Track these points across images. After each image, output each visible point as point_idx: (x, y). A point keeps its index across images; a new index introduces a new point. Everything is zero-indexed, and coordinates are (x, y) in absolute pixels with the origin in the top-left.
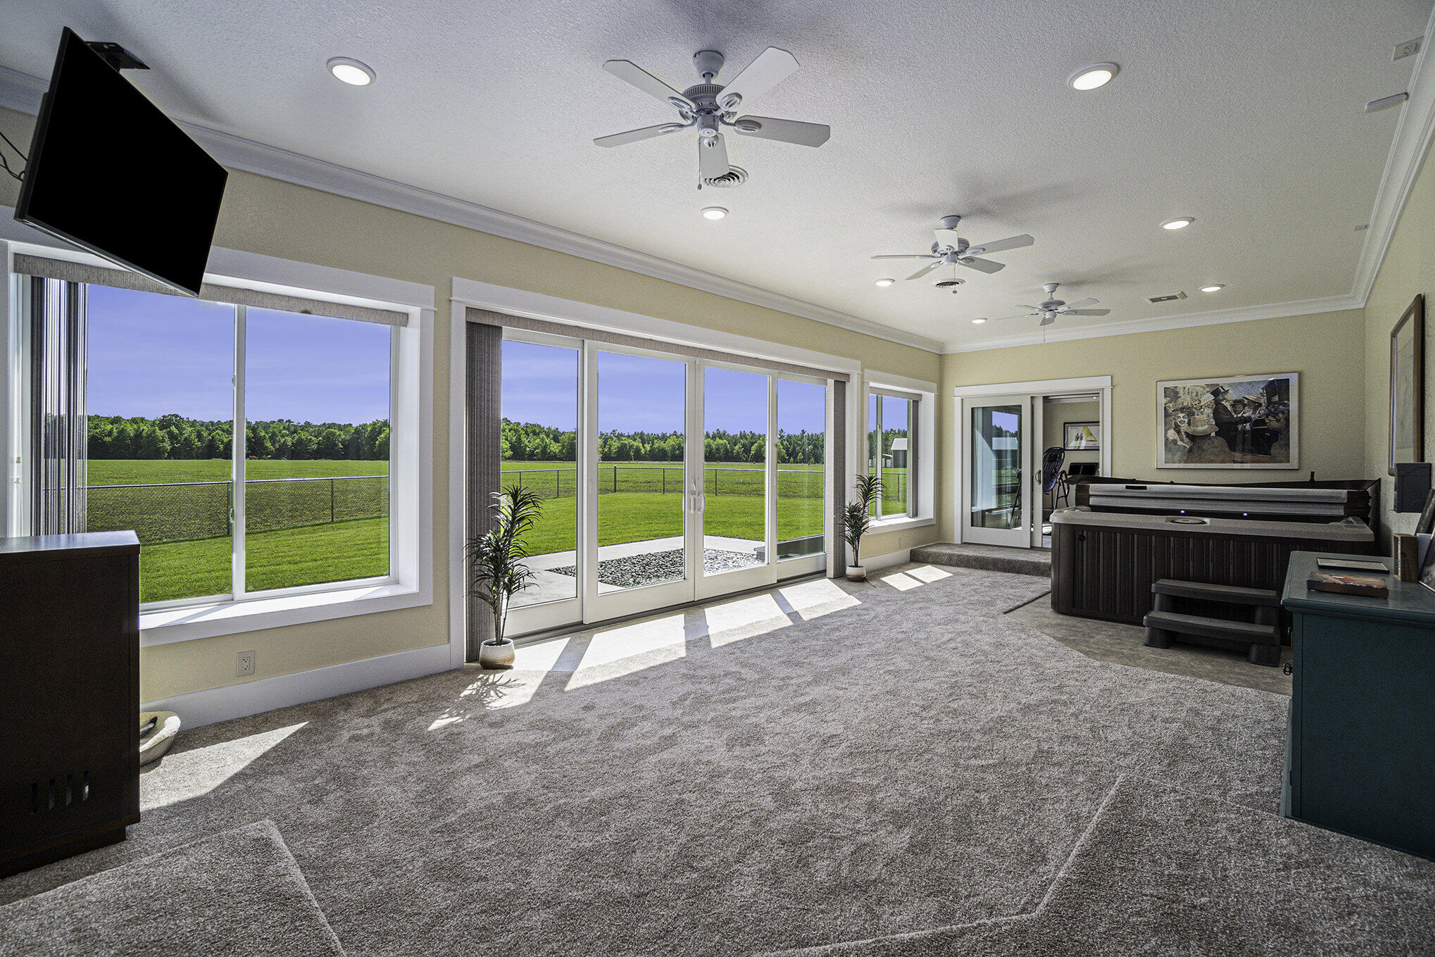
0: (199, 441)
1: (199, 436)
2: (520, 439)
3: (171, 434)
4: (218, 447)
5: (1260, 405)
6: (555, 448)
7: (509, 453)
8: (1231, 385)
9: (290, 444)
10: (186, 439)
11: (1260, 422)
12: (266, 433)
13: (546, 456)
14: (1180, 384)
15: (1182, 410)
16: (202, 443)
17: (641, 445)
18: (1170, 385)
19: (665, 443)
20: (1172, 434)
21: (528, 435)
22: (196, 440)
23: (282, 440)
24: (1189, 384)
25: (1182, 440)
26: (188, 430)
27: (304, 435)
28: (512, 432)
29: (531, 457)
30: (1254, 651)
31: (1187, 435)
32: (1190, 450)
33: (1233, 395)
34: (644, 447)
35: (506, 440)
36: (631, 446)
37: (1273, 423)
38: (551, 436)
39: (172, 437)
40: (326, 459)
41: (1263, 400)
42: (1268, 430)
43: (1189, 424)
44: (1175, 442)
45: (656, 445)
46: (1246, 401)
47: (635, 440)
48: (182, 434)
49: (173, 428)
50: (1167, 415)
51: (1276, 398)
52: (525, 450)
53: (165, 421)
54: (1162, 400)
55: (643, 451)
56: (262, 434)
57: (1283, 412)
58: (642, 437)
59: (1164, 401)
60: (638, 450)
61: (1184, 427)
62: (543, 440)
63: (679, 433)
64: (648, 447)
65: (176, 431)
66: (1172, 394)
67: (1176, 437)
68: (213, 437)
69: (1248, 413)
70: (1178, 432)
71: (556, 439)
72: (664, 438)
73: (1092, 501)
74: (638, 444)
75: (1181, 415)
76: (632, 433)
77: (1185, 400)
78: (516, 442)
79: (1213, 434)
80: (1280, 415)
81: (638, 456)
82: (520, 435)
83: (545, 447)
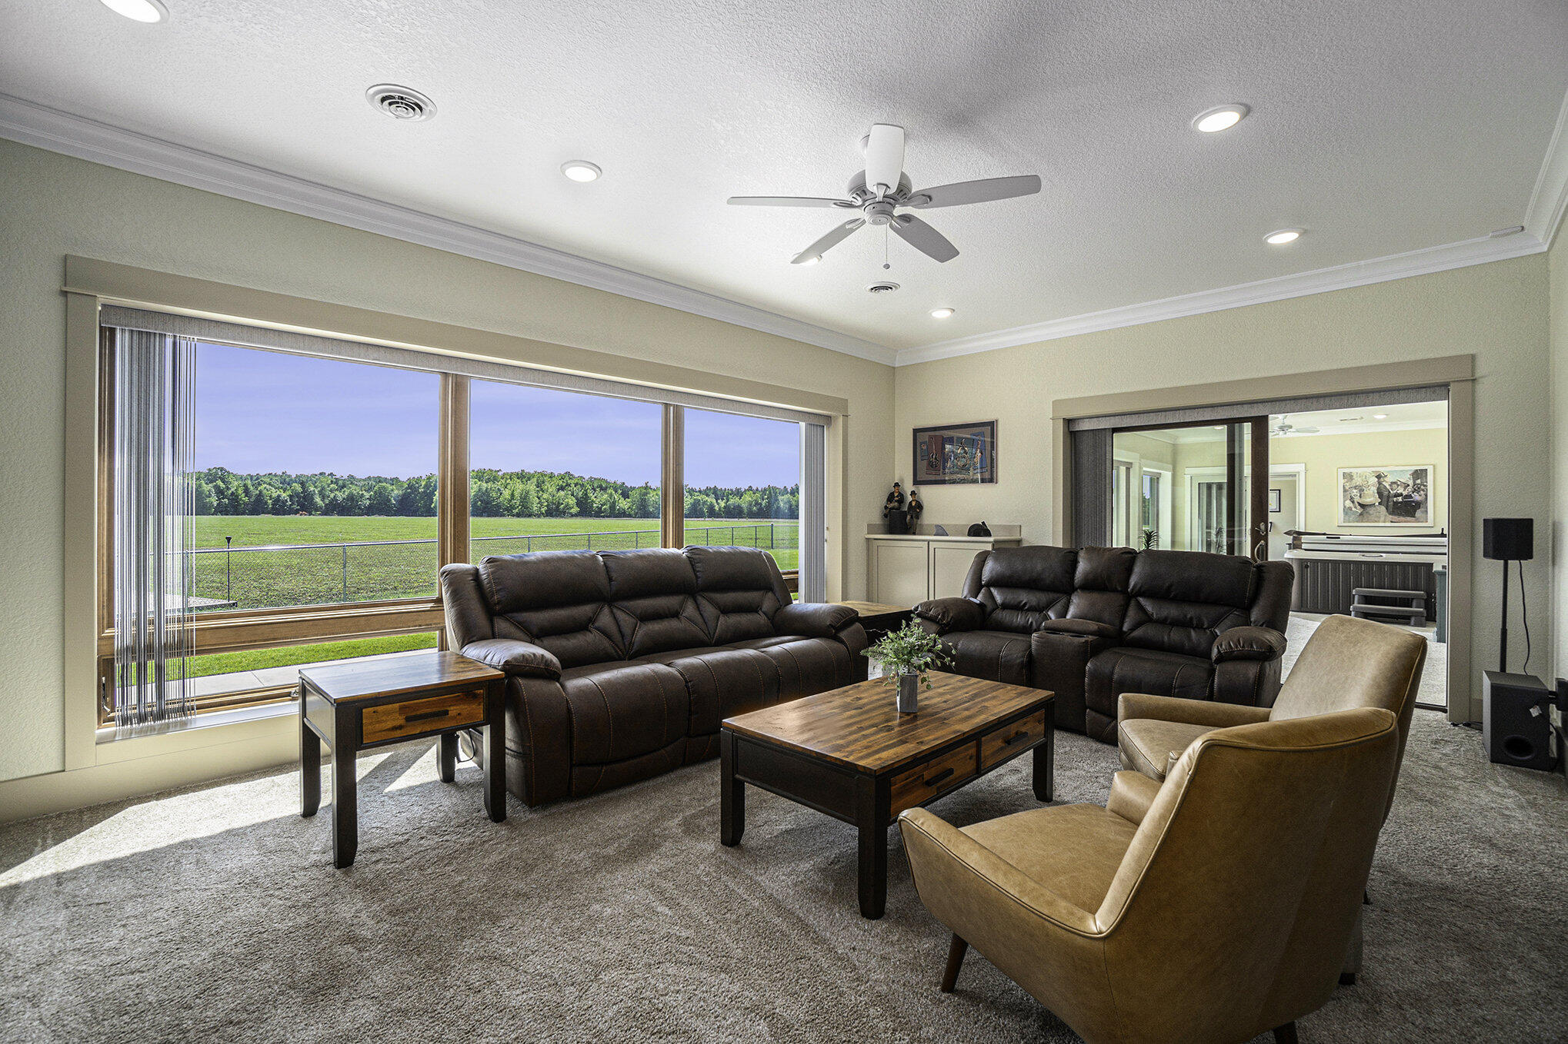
0: (246, 496)
1: (247, 491)
2: (586, 494)
3: (217, 487)
4: (266, 503)
5: (1408, 485)
6: (623, 504)
7: (575, 510)
8: (1388, 472)
9: (340, 499)
10: (233, 493)
11: (1407, 496)
12: (315, 487)
13: (615, 513)
14: (1354, 471)
15: (1355, 488)
16: (250, 498)
17: (714, 501)
18: (1347, 471)
19: (740, 498)
20: (1348, 503)
21: (595, 490)
22: (243, 495)
23: (332, 496)
24: (1360, 470)
25: (1355, 507)
26: (234, 485)
27: (355, 490)
28: (579, 486)
29: (599, 514)
30: (1413, 619)
31: (1360, 504)
32: (1361, 514)
33: (1390, 479)
34: (718, 504)
35: (572, 495)
36: (705, 503)
37: (1416, 497)
38: (620, 492)
39: (220, 492)
40: (380, 515)
41: (1411, 483)
42: (1413, 501)
43: (1360, 497)
44: (1350, 508)
45: (731, 501)
46: (1399, 483)
47: (707, 495)
48: (228, 488)
49: (219, 483)
50: (1345, 491)
51: (1419, 481)
52: (592, 507)
53: (211, 475)
54: (1342, 481)
55: (717, 508)
56: (312, 489)
57: (1423, 490)
58: (716, 493)
59: (1343, 481)
60: (711, 508)
61: (1357, 499)
62: (611, 495)
63: (754, 488)
64: (723, 504)
65: (222, 485)
66: (1348, 477)
67: (1351, 505)
68: (261, 492)
69: (1401, 490)
70: (1353, 502)
71: (625, 495)
72: (739, 493)
73: (1304, 546)
74: (711, 499)
75: (1355, 491)
76: (703, 488)
77: (1358, 481)
78: (583, 497)
79: (1377, 504)
80: (1422, 492)
81: (713, 514)
82: (586, 491)
83: (614, 503)
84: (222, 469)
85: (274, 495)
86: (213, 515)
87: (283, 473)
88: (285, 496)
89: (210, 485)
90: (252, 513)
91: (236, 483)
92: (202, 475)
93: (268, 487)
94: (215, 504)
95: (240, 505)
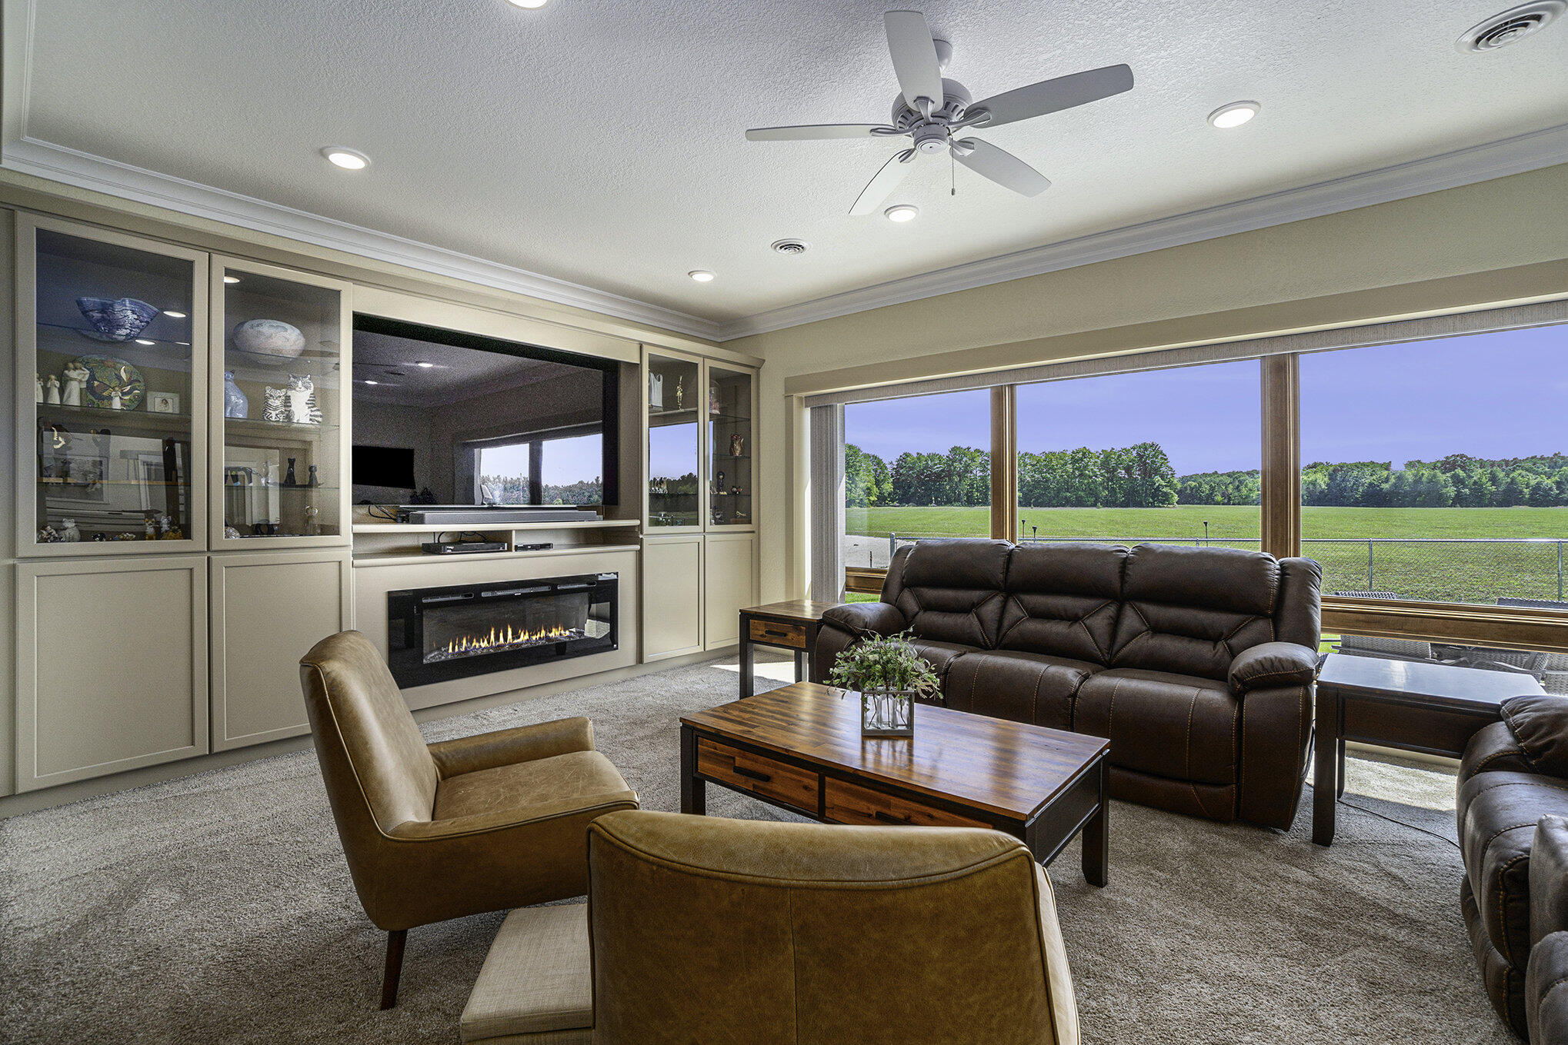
84: (1462, 456)
85: (1533, 483)
86: (1451, 506)
87: (1556, 454)
88: (1548, 482)
89: (1448, 474)
90: (1500, 505)
91: (1480, 471)
92: (1439, 465)
93: (1524, 473)
94: (1453, 495)
95: (1484, 495)
